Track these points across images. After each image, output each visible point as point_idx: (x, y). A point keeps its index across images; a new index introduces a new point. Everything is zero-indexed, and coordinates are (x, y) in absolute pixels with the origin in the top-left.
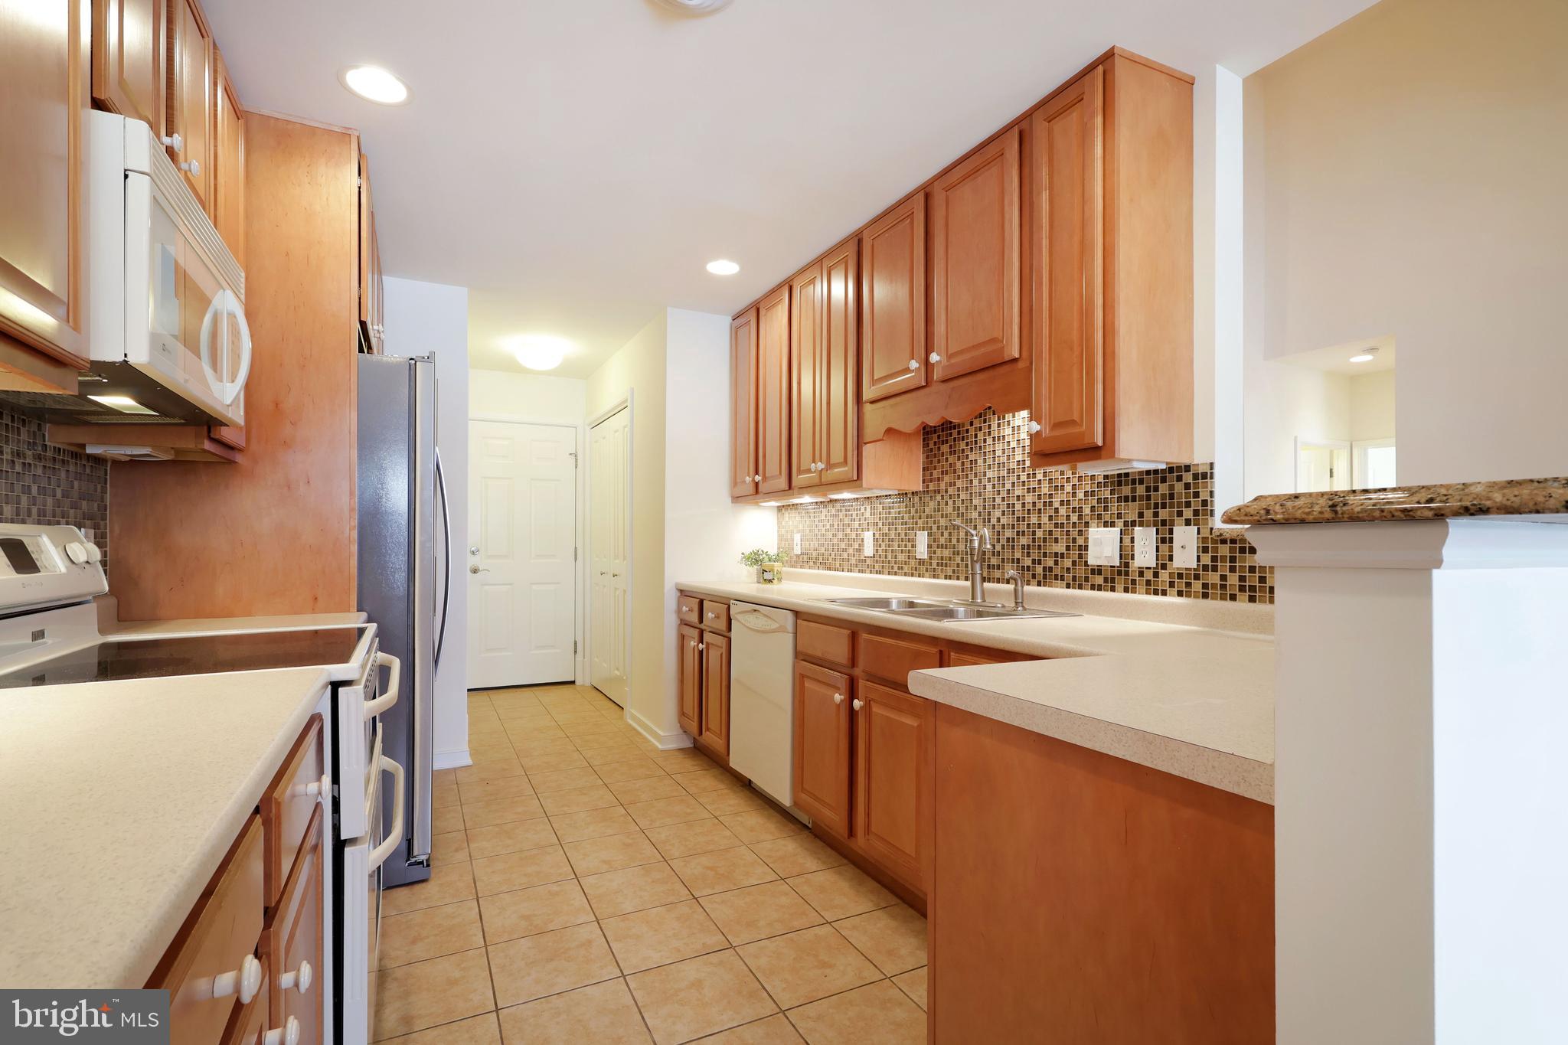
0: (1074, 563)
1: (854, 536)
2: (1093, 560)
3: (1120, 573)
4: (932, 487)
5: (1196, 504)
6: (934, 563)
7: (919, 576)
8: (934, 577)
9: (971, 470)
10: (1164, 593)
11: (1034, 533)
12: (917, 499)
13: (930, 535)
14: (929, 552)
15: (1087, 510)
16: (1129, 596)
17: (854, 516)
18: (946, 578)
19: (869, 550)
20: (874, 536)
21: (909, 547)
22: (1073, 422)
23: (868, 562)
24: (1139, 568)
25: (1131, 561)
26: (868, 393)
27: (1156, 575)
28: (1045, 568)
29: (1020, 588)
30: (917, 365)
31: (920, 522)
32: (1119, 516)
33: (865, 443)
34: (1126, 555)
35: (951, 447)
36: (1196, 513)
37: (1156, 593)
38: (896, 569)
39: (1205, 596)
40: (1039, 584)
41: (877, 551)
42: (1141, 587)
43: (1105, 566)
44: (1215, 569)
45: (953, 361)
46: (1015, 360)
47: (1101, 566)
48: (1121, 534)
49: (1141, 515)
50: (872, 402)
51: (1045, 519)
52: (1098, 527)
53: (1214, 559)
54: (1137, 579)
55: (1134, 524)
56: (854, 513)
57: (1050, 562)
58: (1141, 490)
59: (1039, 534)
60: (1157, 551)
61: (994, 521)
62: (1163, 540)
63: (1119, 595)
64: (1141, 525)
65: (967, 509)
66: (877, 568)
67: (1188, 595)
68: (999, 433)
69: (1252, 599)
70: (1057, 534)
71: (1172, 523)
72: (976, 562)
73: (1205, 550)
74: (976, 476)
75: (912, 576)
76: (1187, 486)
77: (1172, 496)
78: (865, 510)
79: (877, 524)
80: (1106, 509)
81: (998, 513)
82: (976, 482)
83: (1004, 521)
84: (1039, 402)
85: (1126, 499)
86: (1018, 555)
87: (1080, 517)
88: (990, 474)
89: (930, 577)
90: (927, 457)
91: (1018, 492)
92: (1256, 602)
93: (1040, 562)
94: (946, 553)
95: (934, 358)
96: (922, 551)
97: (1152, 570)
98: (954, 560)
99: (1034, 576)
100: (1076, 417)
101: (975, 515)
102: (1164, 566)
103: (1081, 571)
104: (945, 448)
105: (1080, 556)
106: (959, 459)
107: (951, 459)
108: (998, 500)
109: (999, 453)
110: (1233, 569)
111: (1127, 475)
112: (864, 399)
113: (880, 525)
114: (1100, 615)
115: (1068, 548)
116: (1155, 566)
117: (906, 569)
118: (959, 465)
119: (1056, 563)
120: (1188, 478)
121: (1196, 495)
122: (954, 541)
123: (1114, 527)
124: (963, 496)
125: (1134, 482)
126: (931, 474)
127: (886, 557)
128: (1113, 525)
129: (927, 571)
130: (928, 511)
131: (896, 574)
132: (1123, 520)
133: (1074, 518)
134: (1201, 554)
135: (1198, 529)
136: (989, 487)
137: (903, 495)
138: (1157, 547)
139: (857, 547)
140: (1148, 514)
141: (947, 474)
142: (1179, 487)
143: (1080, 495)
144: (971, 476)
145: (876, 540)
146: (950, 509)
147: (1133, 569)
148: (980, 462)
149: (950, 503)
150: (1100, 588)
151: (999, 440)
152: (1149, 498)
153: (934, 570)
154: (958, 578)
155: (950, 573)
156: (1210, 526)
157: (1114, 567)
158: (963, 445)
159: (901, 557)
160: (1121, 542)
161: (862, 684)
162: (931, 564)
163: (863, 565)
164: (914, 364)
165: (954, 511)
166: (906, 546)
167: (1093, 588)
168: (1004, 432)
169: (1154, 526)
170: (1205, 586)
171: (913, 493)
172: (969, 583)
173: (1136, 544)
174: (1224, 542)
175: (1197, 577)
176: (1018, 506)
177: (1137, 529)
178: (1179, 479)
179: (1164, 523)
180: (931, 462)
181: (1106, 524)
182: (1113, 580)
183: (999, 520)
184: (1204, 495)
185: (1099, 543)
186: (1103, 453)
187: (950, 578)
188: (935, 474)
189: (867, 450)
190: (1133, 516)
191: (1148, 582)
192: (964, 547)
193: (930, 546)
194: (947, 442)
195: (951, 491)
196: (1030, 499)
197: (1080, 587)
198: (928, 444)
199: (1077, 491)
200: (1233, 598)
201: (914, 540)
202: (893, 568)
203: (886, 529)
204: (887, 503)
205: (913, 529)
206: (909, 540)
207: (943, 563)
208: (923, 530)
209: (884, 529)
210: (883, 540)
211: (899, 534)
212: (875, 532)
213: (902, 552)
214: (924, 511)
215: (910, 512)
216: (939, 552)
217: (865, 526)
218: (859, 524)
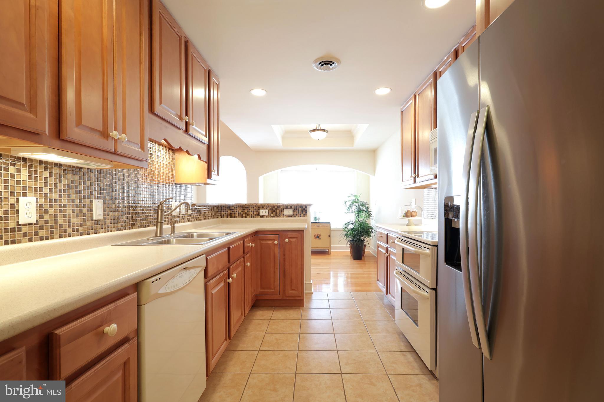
2: (173, 213)
6: (108, 222)
7: (95, 233)
8: (108, 232)
10: (186, 222)
12: (92, 175)
13: (104, 202)
14: (104, 215)
19: (28, 216)
20: (37, 202)
23: (25, 229)
27: (185, 217)
29: (173, 226)
31: (95, 193)
38: (69, 230)
41: (41, 217)
42: (182, 221)
47: (175, 215)
52: (174, 202)
54: (182, 218)
61: (142, 196)
66: (42, 233)
75: (89, 234)
79: (41, 190)
84: (214, 163)
89: (104, 232)
94: (116, 214)
96: (98, 213)
98: (122, 219)
103: (171, 218)
108: (144, 186)
113: (46, 190)
117: (81, 229)
122: (122, 207)
124: (128, 180)
127: (56, 222)
129: (102, 228)
130: (102, 185)
131: (69, 236)
145: (39, 206)
146: (118, 186)
149: (119, 182)
153: (108, 227)
157: (178, 215)
159: (75, 221)
165: (122, 188)
166: (81, 211)
170: (192, 218)
192: (128, 210)
193: (104, 211)
200: (195, 221)
202: (65, 231)
203: (56, 196)
204: (56, 170)
205: (88, 198)
206: (84, 207)
207: (114, 221)
208: (98, 198)
209: (52, 195)
210: (51, 206)
211: (73, 201)
212: (38, 198)
213: (77, 216)
214: (98, 185)
215: (84, 183)
216: (111, 214)
217: (19, 189)
218: (6, 188)
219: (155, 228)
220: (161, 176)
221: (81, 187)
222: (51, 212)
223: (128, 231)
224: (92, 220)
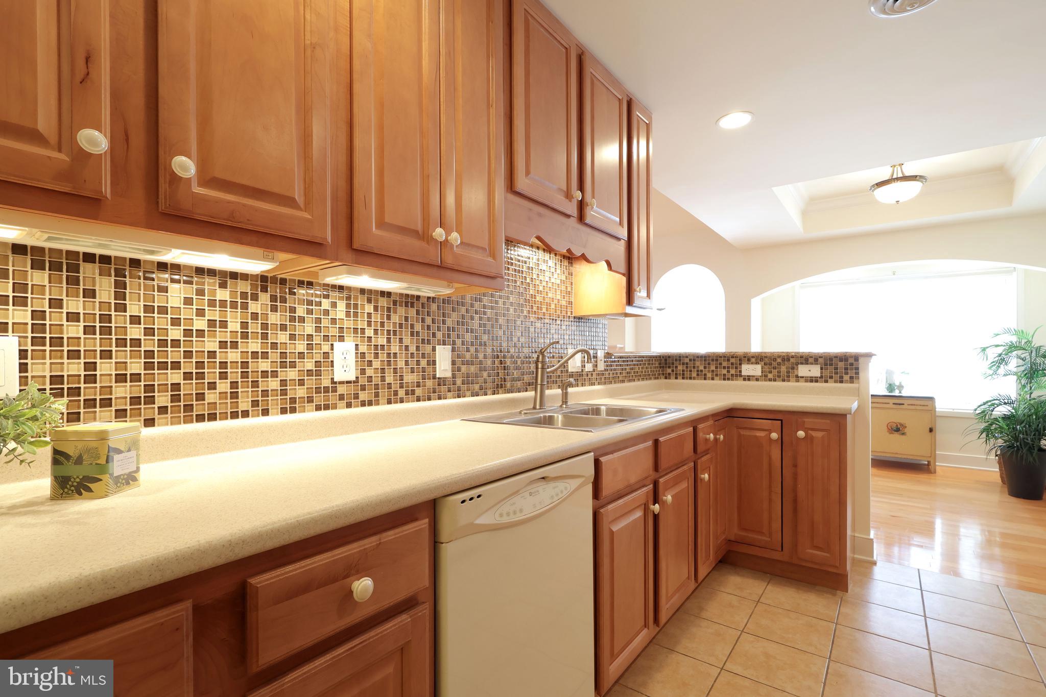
0: (562, 372)
1: (301, 347)
2: (570, 369)
3: (580, 376)
6: (459, 381)
7: (440, 398)
8: (459, 397)
10: (594, 384)
12: (434, 306)
13: (453, 350)
14: (452, 370)
15: (567, 338)
16: (583, 388)
17: (301, 311)
19: (344, 370)
20: (357, 349)
23: (341, 389)
25: (584, 369)
27: (592, 375)
32: (579, 343)
34: (582, 365)
38: (401, 393)
41: (363, 371)
43: (575, 372)
44: (607, 370)
47: (573, 372)
53: (607, 366)
54: (586, 378)
58: (587, 328)
60: (593, 362)
61: (515, 339)
62: (594, 357)
63: (580, 389)
66: (363, 396)
67: (601, 384)
70: (553, 352)
73: (606, 362)
75: (429, 399)
78: (334, 305)
79: (364, 331)
80: (574, 338)
85: (582, 333)
87: (564, 342)
89: (453, 398)
94: (473, 369)
96: (443, 366)
103: (565, 377)
105: (565, 367)
108: (519, 323)
110: (611, 370)
113: (369, 332)
116: (592, 370)
117: (419, 392)
120: (600, 325)
122: (481, 356)
125: (584, 323)
127: (383, 379)
129: (449, 391)
130: (449, 322)
131: (401, 401)
133: (561, 342)
136: (512, 310)
145: (361, 355)
146: (476, 324)
147: (585, 373)
157: (578, 372)
159: (409, 378)
166: (418, 363)
175: (603, 374)
176: (532, 330)
182: (578, 380)
191: (590, 379)
202: (396, 393)
203: (382, 340)
204: (383, 302)
205: (429, 342)
206: (423, 356)
207: (468, 380)
208: (444, 344)
209: (378, 340)
210: (376, 356)
211: (407, 347)
212: (359, 343)
213: (412, 371)
214: (444, 322)
215: (423, 320)
216: (464, 368)
217: (334, 331)
218: (318, 329)
219: (533, 393)
220: (548, 305)
221: (418, 327)
222: (376, 364)
223: (490, 397)
224: (434, 377)
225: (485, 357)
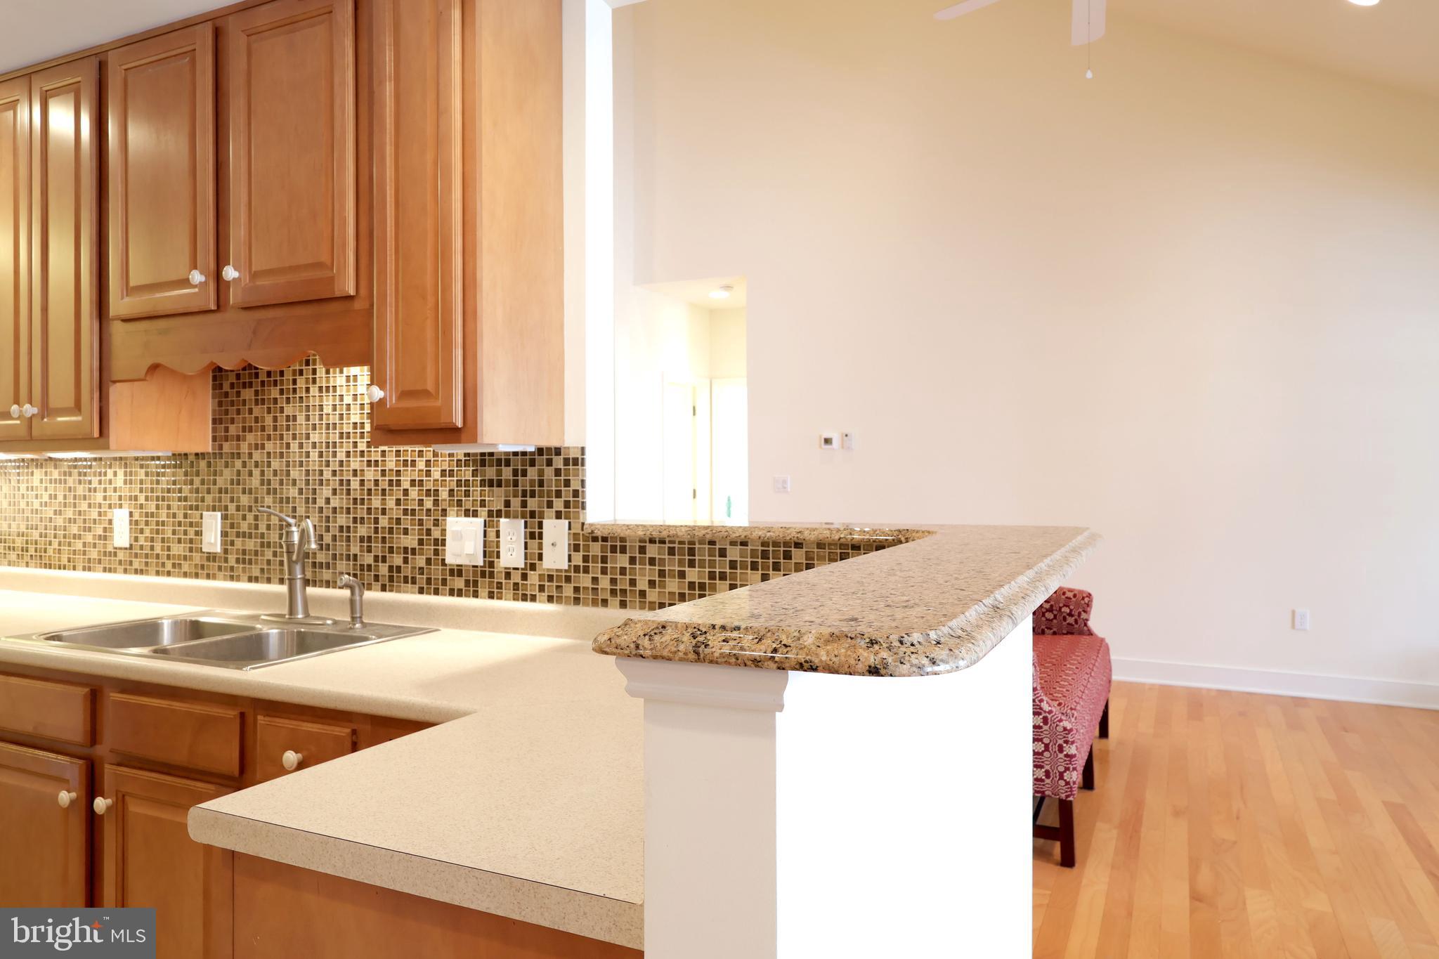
0: (428, 561)
1: (94, 515)
2: (451, 559)
3: (483, 574)
4: (227, 447)
5: (567, 494)
6: (232, 559)
7: (207, 578)
8: (232, 578)
9: (288, 429)
10: (533, 599)
11: (376, 521)
12: (203, 464)
13: (225, 517)
14: (224, 543)
15: (444, 495)
16: (495, 603)
17: (95, 486)
18: (250, 580)
19: (121, 537)
20: (131, 516)
21: (191, 535)
22: (425, 393)
23: (121, 555)
24: (506, 568)
25: (496, 560)
26: (118, 304)
27: (524, 577)
28: (391, 568)
29: (357, 598)
30: (202, 279)
31: (209, 498)
32: (483, 504)
33: (115, 382)
34: (491, 552)
35: (257, 393)
36: (567, 505)
37: (524, 598)
38: (169, 567)
39: (577, 601)
40: (384, 589)
41: (136, 539)
42: (508, 592)
43: (466, 566)
44: (586, 570)
45: (259, 283)
46: (349, 298)
47: (461, 566)
48: (485, 526)
49: (507, 504)
50: (125, 320)
51: (391, 503)
52: (457, 516)
53: (586, 559)
54: (504, 581)
55: (499, 514)
56: (95, 480)
57: (398, 560)
58: (507, 473)
59: (384, 522)
60: (526, 548)
61: (321, 502)
62: (532, 536)
63: (482, 603)
64: (507, 516)
65: (281, 483)
66: (136, 565)
67: (559, 600)
68: (328, 381)
69: (623, 605)
70: (407, 522)
71: (542, 516)
72: (296, 562)
73: (576, 548)
74: (294, 438)
75: (197, 576)
76: (558, 472)
77: (541, 484)
78: (115, 474)
79: (136, 498)
80: (467, 494)
81: (326, 492)
82: (294, 446)
83: (335, 503)
84: (382, 361)
85: (491, 484)
86: (355, 549)
87: (436, 502)
88: (315, 437)
89: (225, 579)
90: (220, 404)
91: (355, 463)
92: (626, 608)
93: (384, 560)
94: (251, 544)
95: (230, 273)
96: (212, 539)
97: (520, 571)
98: (263, 555)
99: (377, 578)
100: (430, 386)
101: (293, 492)
102: (533, 567)
103: (436, 572)
104: (248, 394)
105: (436, 552)
106: (269, 411)
107: (257, 411)
108: (327, 475)
109: (328, 409)
110: (604, 571)
111: (491, 454)
112: (111, 314)
113: (142, 500)
114: (460, 628)
115: (421, 542)
116: (523, 566)
117: (186, 567)
118: (269, 420)
119: (406, 560)
120: (558, 462)
121: (567, 483)
122: (262, 529)
123: (477, 516)
124: (276, 464)
125: (499, 462)
126: (227, 430)
127: (152, 548)
128: (475, 514)
129: (220, 570)
130: (221, 482)
131: (169, 574)
132: (487, 509)
133: (429, 503)
134: (572, 553)
135: (570, 523)
136: (314, 455)
137: (180, 458)
138: (526, 544)
139: (100, 532)
140: (516, 503)
141: (251, 431)
142: (549, 473)
143: (436, 474)
144: (287, 437)
145: (134, 523)
146: (255, 482)
147: (500, 570)
148: (301, 419)
149: (256, 472)
150: (460, 593)
151: (328, 391)
152: (516, 484)
153: (232, 569)
154: (269, 581)
155: (256, 572)
156: (581, 521)
157: (477, 567)
158: (275, 393)
159: (177, 549)
160: (485, 536)
161: (109, 773)
162: (226, 560)
163: (110, 560)
164: (197, 277)
165: (262, 484)
166: (185, 533)
167: (452, 593)
168: (335, 381)
169: (522, 517)
170: (577, 589)
171: (197, 454)
172: (284, 589)
173: (501, 539)
174: (595, 539)
175: (568, 579)
176: (355, 484)
177: (503, 520)
178: (549, 463)
179: (532, 514)
180: (227, 412)
181: (467, 513)
182: (476, 583)
183: (328, 501)
184: (575, 485)
185: (459, 536)
186: (463, 436)
187: (256, 580)
188: (233, 429)
189: (117, 393)
190: (498, 505)
191: (516, 585)
192: (277, 536)
193: (224, 534)
194: (251, 385)
195: (257, 456)
196: (370, 475)
197: (436, 592)
198: (221, 386)
199: (432, 469)
200: (605, 602)
201: (199, 524)
203: (151, 507)
205: (197, 508)
206: (191, 524)
208: (214, 510)
209: (148, 507)
210: (147, 523)
211: (174, 516)
212: (133, 510)
213: (179, 541)
215: (192, 483)
216: (239, 543)
217: (115, 501)
218: (105, 498)
222: (147, 533)
224: (202, 551)
225: (269, 527)
